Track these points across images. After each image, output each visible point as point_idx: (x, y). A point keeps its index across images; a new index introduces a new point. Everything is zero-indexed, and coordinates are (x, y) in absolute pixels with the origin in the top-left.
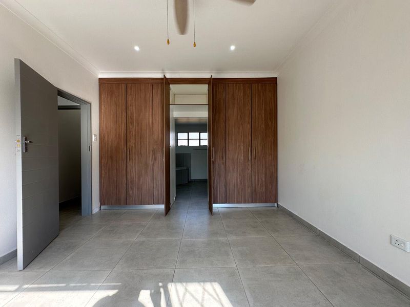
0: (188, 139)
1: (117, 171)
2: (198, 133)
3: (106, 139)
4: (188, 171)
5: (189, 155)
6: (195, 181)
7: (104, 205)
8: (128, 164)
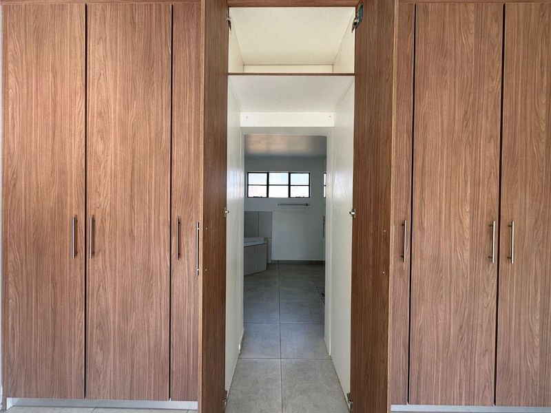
0: (268, 185)
1: (54, 287)
2: (288, 174)
3: (21, 184)
4: (267, 246)
5: (269, 215)
6: (279, 263)
7: (14, 396)
8: (90, 268)
